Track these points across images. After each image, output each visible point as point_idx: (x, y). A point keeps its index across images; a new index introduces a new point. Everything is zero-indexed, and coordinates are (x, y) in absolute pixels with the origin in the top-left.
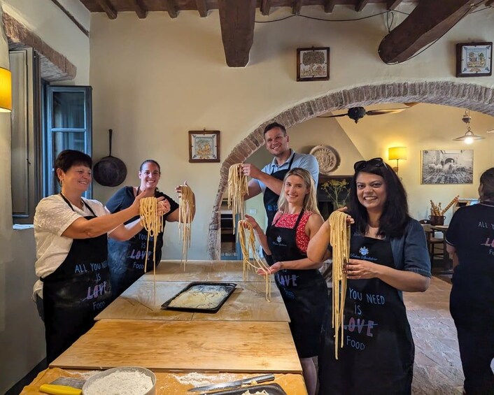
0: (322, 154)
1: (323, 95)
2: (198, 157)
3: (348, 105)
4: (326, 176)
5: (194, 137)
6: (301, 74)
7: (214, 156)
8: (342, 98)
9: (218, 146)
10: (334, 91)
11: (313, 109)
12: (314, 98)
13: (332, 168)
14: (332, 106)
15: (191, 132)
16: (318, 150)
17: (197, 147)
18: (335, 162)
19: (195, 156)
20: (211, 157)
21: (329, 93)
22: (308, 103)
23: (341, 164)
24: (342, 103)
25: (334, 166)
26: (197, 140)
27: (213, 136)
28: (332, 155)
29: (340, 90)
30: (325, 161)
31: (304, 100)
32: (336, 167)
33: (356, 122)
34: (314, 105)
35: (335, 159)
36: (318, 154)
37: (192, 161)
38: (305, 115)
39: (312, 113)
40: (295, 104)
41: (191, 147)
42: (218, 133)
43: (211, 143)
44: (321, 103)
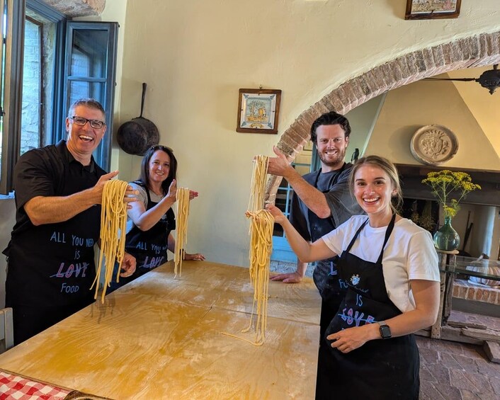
0: (431, 138)
1: (446, 41)
2: (248, 126)
3: (486, 58)
4: (434, 166)
5: (246, 97)
6: (413, 8)
7: (269, 125)
8: (476, 47)
9: (277, 112)
10: (465, 36)
11: (425, 62)
12: (429, 46)
13: (444, 156)
14: (458, 58)
15: (242, 91)
16: (427, 131)
17: (248, 111)
18: (449, 149)
19: (244, 123)
20: (266, 127)
21: (454, 39)
22: (419, 53)
23: (459, 152)
24: (475, 54)
25: (447, 154)
26: (249, 102)
27: (272, 98)
28: (446, 139)
29: (476, 33)
30: (435, 146)
31: (413, 49)
32: (450, 156)
33: (491, 92)
34: (428, 57)
35: (450, 145)
36: (426, 137)
37: (240, 130)
38: (411, 72)
39: (423, 69)
40: (398, 55)
41: (240, 110)
42: (278, 93)
43: (267, 107)
44: (439, 54)
